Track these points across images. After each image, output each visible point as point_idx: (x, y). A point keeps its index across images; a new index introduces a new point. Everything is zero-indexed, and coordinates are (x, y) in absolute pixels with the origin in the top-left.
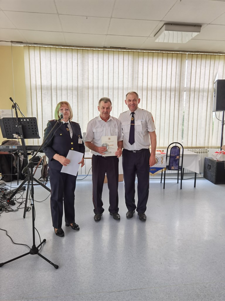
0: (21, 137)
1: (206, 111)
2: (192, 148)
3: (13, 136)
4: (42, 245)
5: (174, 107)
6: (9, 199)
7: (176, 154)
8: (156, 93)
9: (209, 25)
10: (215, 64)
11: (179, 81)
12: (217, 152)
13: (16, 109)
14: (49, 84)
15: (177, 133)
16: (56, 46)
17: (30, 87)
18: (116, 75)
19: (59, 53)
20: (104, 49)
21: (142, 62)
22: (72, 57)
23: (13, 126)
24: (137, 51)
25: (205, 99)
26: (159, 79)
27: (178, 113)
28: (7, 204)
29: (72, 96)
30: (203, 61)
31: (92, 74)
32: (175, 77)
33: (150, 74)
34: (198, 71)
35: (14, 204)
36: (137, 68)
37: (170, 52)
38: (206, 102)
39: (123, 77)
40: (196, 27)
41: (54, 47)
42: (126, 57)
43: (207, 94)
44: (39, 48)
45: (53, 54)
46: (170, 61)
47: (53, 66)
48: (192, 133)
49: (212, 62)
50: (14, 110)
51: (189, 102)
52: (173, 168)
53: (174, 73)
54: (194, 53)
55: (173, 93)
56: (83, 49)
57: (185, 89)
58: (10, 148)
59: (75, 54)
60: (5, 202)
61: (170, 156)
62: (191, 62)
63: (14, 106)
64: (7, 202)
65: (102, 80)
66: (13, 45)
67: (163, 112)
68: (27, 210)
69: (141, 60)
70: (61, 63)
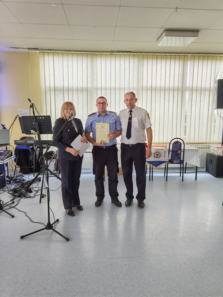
0: (37, 133)
1: (207, 109)
2: (195, 144)
3: (31, 132)
4: (56, 223)
5: (177, 105)
6: (27, 188)
7: (178, 149)
8: (160, 93)
9: (206, 30)
10: (216, 64)
11: (182, 81)
12: (218, 147)
13: (33, 109)
14: (62, 86)
15: (180, 129)
16: (68, 51)
17: (44, 89)
18: (122, 77)
19: (70, 58)
20: (111, 53)
21: (147, 64)
22: (82, 61)
23: (31, 123)
24: (142, 54)
25: (207, 97)
26: (163, 80)
27: (180, 111)
28: (25, 192)
29: (82, 96)
30: (205, 62)
31: (101, 75)
32: (178, 77)
33: (154, 75)
34: (200, 71)
35: (31, 192)
36: (142, 69)
37: (173, 54)
38: (208, 100)
39: (129, 78)
40: (194, 32)
41: (66, 52)
42: (132, 60)
43: (209, 93)
44: (52, 53)
45: (65, 58)
46: (173, 62)
47: (66, 69)
48: (194, 129)
49: (214, 62)
50: (31, 109)
51: (191, 101)
52: (175, 162)
53: (177, 73)
54: (196, 55)
55: (176, 93)
56: (92, 54)
57: (188, 89)
58: (28, 142)
59: (85, 59)
60: (23, 191)
61: (172, 151)
62: (193, 63)
63: (32, 106)
64: (25, 191)
65: (110, 81)
66: (30, 51)
67: (166, 111)
68: (43, 197)
69: (145, 62)
70: (73, 66)
